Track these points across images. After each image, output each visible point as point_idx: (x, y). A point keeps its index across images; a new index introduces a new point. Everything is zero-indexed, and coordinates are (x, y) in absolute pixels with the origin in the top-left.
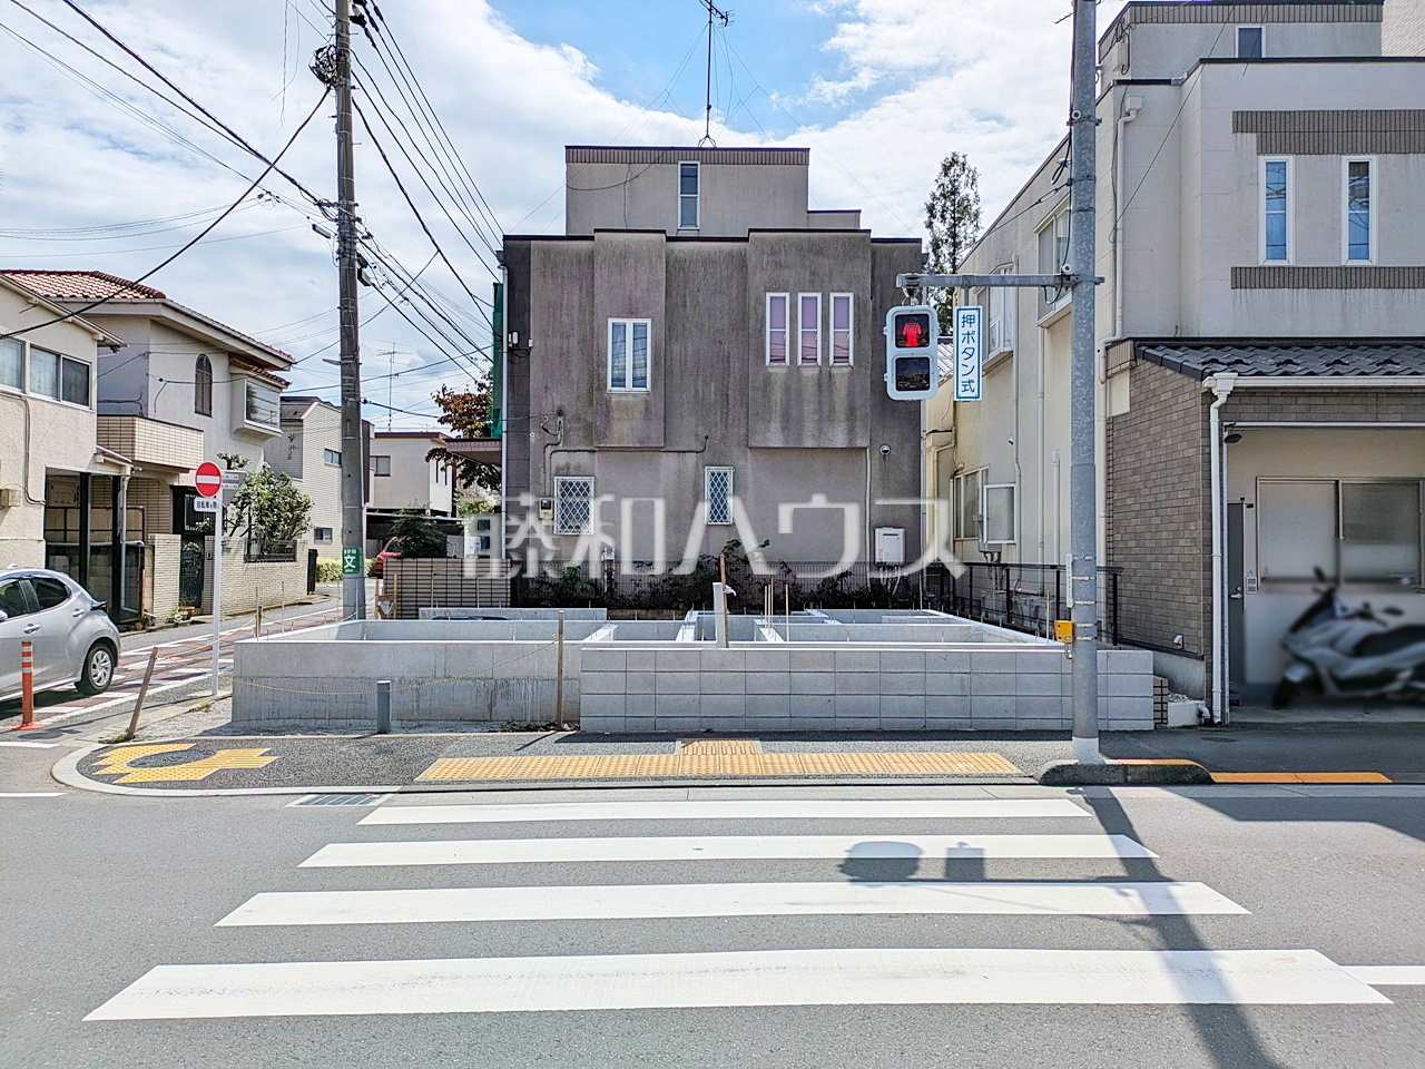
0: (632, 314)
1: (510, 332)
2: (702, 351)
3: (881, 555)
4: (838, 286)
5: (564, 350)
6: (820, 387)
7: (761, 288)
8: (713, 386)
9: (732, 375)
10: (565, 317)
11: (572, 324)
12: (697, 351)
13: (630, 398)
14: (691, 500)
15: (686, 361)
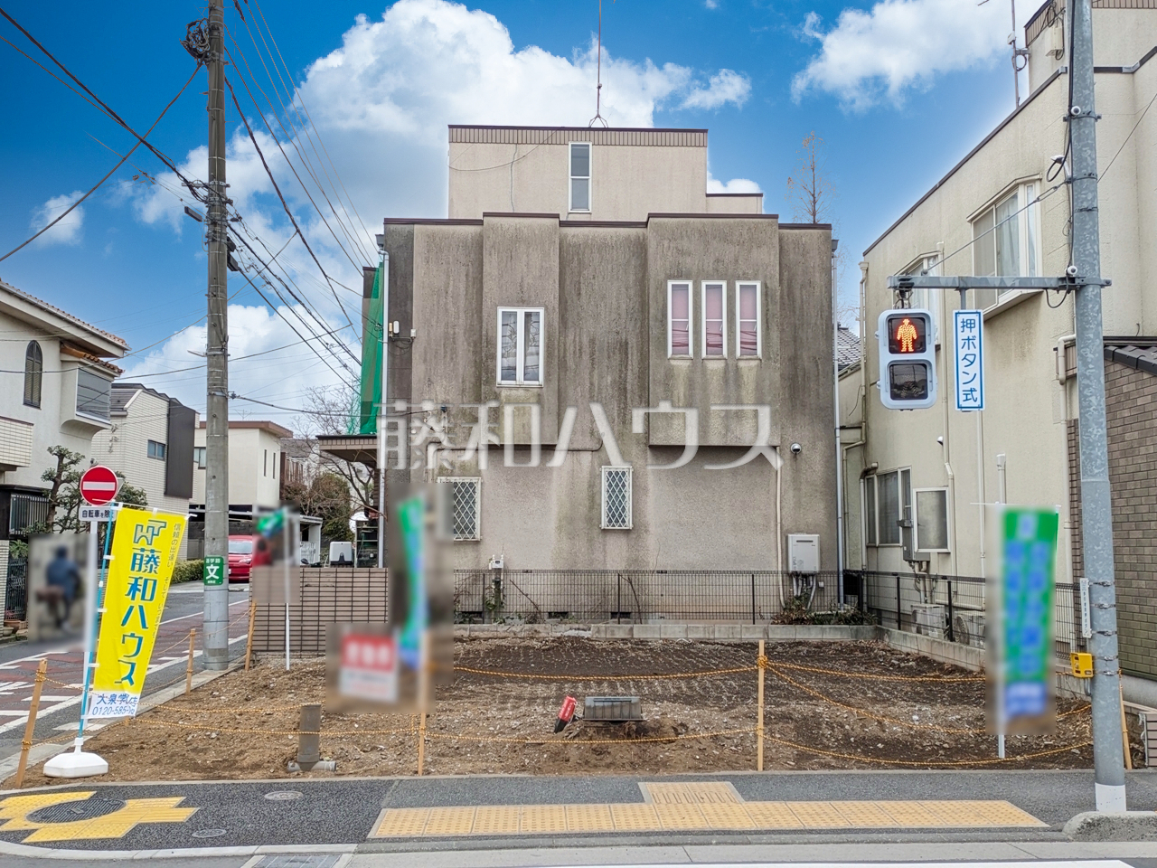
0: (522, 302)
1: (391, 320)
2: (597, 342)
3: (794, 564)
4: (744, 274)
5: (449, 341)
6: (726, 381)
7: (662, 276)
8: (609, 379)
9: (630, 367)
10: (450, 306)
11: (458, 313)
12: (592, 341)
13: (521, 392)
14: (587, 503)
15: (581, 353)
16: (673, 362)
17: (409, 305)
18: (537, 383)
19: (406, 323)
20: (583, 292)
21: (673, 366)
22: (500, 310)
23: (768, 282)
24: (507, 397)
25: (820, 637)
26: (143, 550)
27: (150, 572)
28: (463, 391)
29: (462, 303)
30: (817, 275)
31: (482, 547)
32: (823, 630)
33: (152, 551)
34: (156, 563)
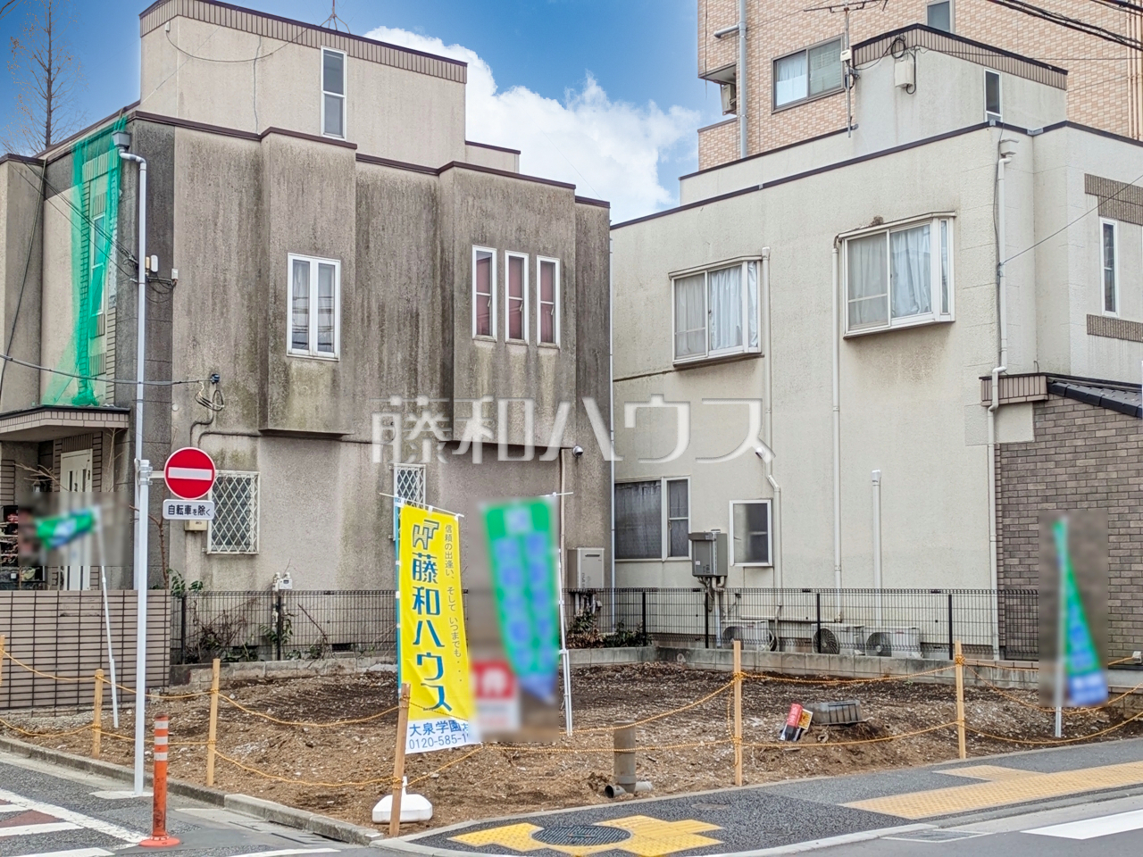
0: (316, 250)
1: (148, 255)
2: (387, 309)
3: (583, 581)
4: (544, 248)
5: (219, 290)
6: (528, 372)
7: (466, 240)
8: (400, 357)
9: (420, 344)
10: (219, 242)
11: (229, 252)
12: (382, 308)
13: (314, 365)
14: (375, 508)
15: (369, 321)
16: (478, 344)
17: (169, 235)
18: (331, 355)
19: (166, 260)
20: (372, 245)
21: (478, 348)
22: (291, 257)
23: (566, 261)
24: (299, 370)
25: (611, 661)
26: (420, 555)
27: (430, 581)
28: (236, 357)
29: (234, 240)
30: (597, 257)
31: (258, 563)
32: (614, 653)
33: (429, 557)
34: (433, 570)
